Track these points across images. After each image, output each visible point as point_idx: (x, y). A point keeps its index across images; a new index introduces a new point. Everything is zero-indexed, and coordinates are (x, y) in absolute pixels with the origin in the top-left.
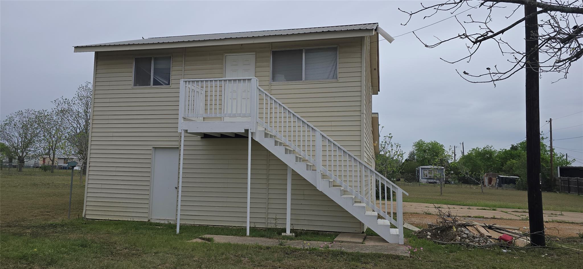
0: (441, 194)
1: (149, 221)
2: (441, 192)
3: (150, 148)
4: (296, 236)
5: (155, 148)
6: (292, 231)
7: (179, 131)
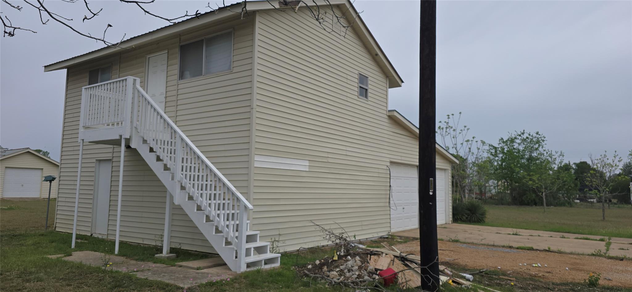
0: (604, 218)
1: (92, 235)
2: (603, 216)
3: (94, 161)
4: (177, 257)
5: (100, 161)
6: (172, 250)
7: (79, 141)
